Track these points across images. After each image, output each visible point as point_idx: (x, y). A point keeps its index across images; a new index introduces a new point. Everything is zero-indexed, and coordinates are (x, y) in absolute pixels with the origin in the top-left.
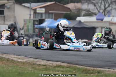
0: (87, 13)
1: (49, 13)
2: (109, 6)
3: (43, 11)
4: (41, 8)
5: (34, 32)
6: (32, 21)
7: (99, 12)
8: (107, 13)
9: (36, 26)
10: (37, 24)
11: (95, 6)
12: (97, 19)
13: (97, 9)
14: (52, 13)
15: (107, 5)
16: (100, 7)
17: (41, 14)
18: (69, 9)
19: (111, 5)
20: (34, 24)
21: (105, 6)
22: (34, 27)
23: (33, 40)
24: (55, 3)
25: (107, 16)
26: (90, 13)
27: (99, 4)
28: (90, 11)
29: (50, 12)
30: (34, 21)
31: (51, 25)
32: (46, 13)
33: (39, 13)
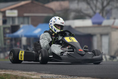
0: (77, 14)
1: (24, 17)
2: (108, 4)
3: (15, 13)
4: (12, 9)
5: (5, 44)
6: (2, 29)
7: (95, 13)
8: (107, 13)
9: (7, 35)
10: (9, 33)
11: (88, 4)
12: (93, 23)
13: (92, 8)
14: (28, 17)
15: (105, 3)
16: (96, 6)
17: (13, 18)
18: (51, 9)
19: (111, 3)
20: (5, 33)
21: (102, 4)
22: (4, 37)
23: (4, 55)
24: (32, 2)
25: (106, 18)
26: (82, 14)
27: (95, 2)
28: (82, 12)
29: (25, 15)
30: (4, 28)
31: (29, 34)
32: (19, 16)
33: (9, 17)
